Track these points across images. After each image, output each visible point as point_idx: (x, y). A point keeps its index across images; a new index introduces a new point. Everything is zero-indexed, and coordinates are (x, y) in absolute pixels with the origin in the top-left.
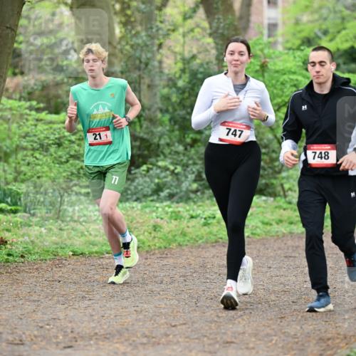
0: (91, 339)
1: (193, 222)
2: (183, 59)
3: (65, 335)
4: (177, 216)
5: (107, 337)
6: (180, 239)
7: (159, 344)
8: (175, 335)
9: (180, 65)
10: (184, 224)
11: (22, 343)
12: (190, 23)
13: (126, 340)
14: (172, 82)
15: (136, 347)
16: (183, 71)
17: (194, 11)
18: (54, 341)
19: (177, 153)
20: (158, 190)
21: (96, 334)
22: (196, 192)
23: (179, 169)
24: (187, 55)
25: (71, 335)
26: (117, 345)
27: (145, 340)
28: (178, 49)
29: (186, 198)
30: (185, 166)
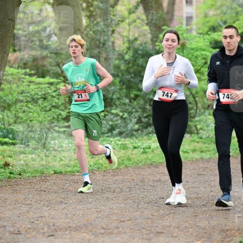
0: (66, 230)
1: (136, 151)
2: (129, 41)
3: (49, 227)
4: (124, 147)
5: (77, 229)
6: (126, 163)
7: (112, 233)
8: (123, 228)
9: (127, 45)
10: (129, 152)
11: (19, 233)
12: (133, 16)
13: (90, 231)
14: (121, 56)
15: (96, 236)
16: (129, 48)
17: (136, 8)
18: (42, 231)
19: (125, 104)
20: (112, 129)
21: (70, 227)
22: (137, 130)
23: (126, 115)
24: (131, 38)
25: (53, 228)
26: (84, 235)
27: (103, 231)
28: (125, 34)
29: (131, 135)
30: (130, 113)
